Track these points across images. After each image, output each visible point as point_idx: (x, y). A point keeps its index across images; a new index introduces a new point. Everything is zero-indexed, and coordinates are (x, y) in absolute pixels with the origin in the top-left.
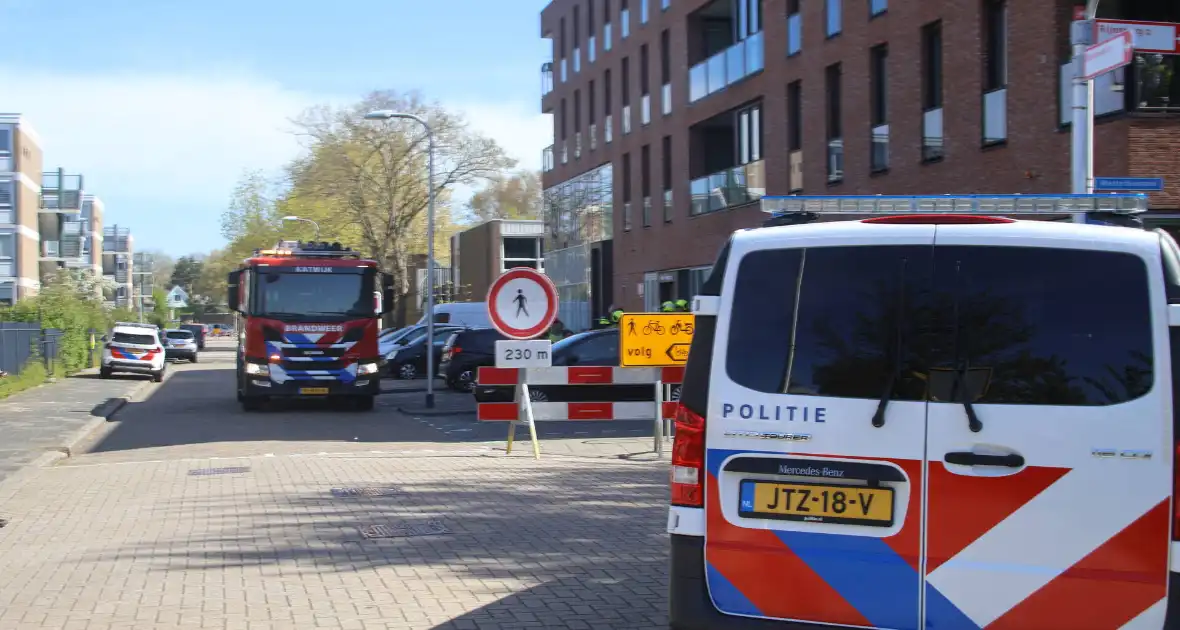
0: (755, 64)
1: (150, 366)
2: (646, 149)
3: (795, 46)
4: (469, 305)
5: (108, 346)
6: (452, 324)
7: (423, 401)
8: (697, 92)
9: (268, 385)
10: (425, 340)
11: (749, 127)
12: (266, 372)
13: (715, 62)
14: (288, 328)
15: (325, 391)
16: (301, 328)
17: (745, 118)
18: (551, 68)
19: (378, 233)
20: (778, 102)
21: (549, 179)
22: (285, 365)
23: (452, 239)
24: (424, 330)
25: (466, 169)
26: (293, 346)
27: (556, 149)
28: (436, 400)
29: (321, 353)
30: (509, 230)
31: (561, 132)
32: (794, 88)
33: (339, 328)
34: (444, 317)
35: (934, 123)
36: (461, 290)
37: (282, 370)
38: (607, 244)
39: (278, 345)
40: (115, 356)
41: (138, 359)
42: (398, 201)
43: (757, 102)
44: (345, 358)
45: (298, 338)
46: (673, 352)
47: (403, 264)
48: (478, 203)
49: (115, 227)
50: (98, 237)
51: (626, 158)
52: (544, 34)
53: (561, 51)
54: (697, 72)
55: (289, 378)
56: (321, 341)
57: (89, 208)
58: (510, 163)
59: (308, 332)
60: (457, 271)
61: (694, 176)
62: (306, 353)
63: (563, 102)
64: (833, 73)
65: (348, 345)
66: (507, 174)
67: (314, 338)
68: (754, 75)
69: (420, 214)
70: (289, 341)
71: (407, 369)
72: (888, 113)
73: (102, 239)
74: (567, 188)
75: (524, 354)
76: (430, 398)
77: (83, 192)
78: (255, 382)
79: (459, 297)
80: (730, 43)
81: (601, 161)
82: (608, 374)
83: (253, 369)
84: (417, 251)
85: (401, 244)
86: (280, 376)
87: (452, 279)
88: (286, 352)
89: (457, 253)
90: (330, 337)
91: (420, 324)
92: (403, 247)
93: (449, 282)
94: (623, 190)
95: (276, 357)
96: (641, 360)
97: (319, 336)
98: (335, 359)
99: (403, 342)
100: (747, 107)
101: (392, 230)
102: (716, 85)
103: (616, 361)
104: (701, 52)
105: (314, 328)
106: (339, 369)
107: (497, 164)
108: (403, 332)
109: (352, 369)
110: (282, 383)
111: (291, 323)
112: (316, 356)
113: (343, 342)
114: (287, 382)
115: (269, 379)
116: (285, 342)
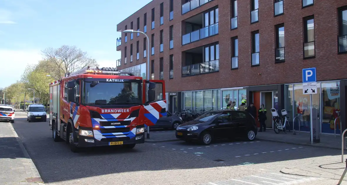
0: (214, 32)
1: (11, 118)
2: (162, 58)
8: (186, 41)
9: (93, 141)
11: (209, 51)
12: (92, 135)
14: (103, 111)
15: (122, 143)
16: (109, 111)
17: (207, 49)
22: (102, 131)
26: (106, 120)
27: (122, 60)
29: (119, 123)
32: (234, 39)
33: (128, 110)
37: (100, 133)
39: (98, 120)
43: (215, 44)
44: (131, 126)
45: (107, 116)
51: (153, 61)
52: (118, 30)
54: (186, 37)
55: (104, 137)
56: (118, 118)
59: (112, 113)
61: (183, 65)
62: (112, 124)
65: (132, 119)
67: (116, 116)
68: (213, 36)
70: (103, 118)
78: (86, 140)
81: (141, 63)
83: (84, 133)
86: (99, 136)
88: (103, 124)
90: (124, 115)
95: (97, 127)
97: (118, 115)
98: (126, 126)
100: (209, 45)
105: (116, 110)
106: (129, 131)
109: (134, 131)
110: (100, 140)
111: (104, 108)
112: (117, 125)
113: (129, 118)
114: (102, 139)
115: (93, 138)
116: (101, 118)
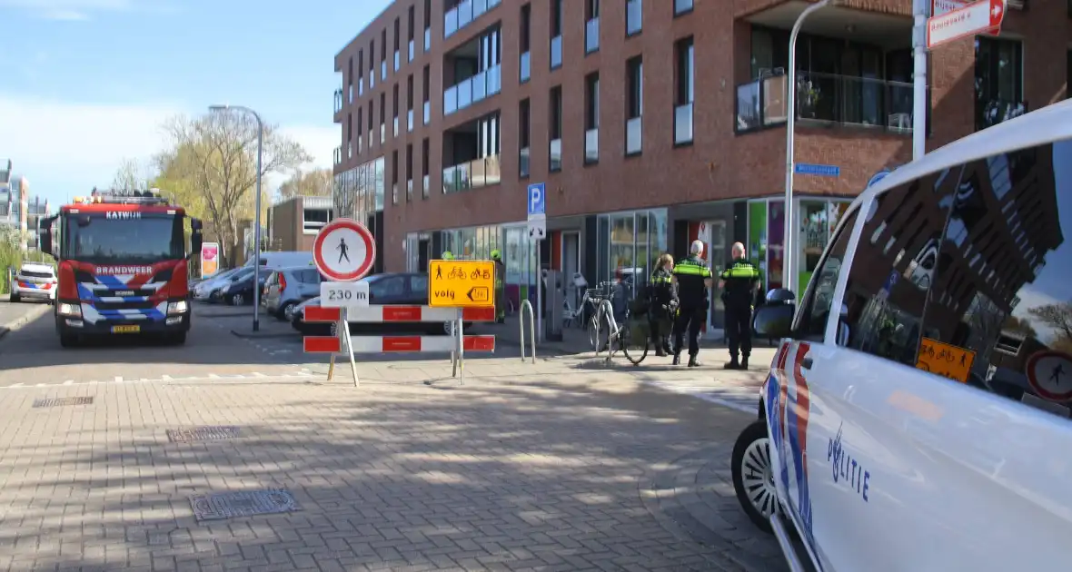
0: (494, 87)
1: (46, 294)
2: (410, 148)
3: (525, 74)
4: (280, 254)
5: (16, 279)
6: (269, 266)
7: (251, 326)
8: (450, 107)
9: (81, 324)
10: (253, 277)
11: (488, 133)
12: (78, 312)
13: (465, 86)
14: (99, 270)
15: (138, 328)
16: (111, 270)
17: (485, 126)
18: (343, 93)
19: (218, 203)
20: (512, 115)
21: (338, 169)
22: (100, 306)
23: (269, 211)
24: (250, 271)
25: (280, 160)
26: (105, 287)
27: (344, 148)
28: (260, 326)
29: (132, 293)
30: (310, 203)
31: (348, 136)
32: (525, 106)
33: (149, 270)
34: (264, 262)
35: (635, 130)
36: (274, 244)
37: (95, 310)
38: (380, 214)
39: (89, 286)
40: (20, 285)
41: (39, 289)
42: (232, 183)
43: (497, 114)
44: (155, 298)
45: (108, 279)
46: (473, 294)
47: (234, 225)
48: (285, 189)
49: (37, 199)
50: (25, 205)
51: (395, 154)
52: (337, 69)
53: (349, 81)
54: (450, 95)
55: (102, 318)
56: (130, 283)
57: (18, 185)
58: (309, 159)
59: (118, 274)
60: (271, 230)
61: (445, 165)
62: (117, 293)
63: (350, 117)
64: (556, 93)
65: (159, 285)
66: (306, 168)
67: (125, 279)
68: (493, 96)
69: (247, 193)
70: (100, 283)
71: (237, 299)
72: (598, 122)
73: (27, 205)
74: (350, 175)
75: (345, 295)
76: (256, 324)
77: (11, 173)
78: (68, 322)
79: (275, 248)
80: (475, 72)
81: (377, 156)
82: (418, 313)
83: (66, 309)
84: (244, 217)
85: (233, 212)
86: (92, 315)
87: (268, 235)
88: (99, 293)
89: (271, 218)
90: (141, 279)
91: (246, 266)
92: (234, 214)
93: (266, 237)
94: (393, 177)
95: (89, 298)
96: (447, 301)
97: (130, 277)
98: (146, 298)
99: (235, 279)
100: (488, 118)
101: (227, 202)
102: (465, 101)
103: (426, 302)
104: (452, 79)
105: (124, 269)
106: (152, 308)
107: (301, 160)
108: (233, 272)
109: (162, 307)
110: (94, 322)
111: (102, 265)
112: (127, 296)
113: (153, 282)
114: (99, 322)
115: (81, 318)
116: (96, 283)
